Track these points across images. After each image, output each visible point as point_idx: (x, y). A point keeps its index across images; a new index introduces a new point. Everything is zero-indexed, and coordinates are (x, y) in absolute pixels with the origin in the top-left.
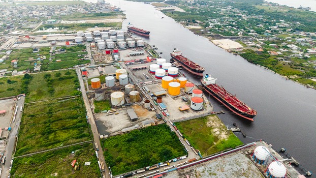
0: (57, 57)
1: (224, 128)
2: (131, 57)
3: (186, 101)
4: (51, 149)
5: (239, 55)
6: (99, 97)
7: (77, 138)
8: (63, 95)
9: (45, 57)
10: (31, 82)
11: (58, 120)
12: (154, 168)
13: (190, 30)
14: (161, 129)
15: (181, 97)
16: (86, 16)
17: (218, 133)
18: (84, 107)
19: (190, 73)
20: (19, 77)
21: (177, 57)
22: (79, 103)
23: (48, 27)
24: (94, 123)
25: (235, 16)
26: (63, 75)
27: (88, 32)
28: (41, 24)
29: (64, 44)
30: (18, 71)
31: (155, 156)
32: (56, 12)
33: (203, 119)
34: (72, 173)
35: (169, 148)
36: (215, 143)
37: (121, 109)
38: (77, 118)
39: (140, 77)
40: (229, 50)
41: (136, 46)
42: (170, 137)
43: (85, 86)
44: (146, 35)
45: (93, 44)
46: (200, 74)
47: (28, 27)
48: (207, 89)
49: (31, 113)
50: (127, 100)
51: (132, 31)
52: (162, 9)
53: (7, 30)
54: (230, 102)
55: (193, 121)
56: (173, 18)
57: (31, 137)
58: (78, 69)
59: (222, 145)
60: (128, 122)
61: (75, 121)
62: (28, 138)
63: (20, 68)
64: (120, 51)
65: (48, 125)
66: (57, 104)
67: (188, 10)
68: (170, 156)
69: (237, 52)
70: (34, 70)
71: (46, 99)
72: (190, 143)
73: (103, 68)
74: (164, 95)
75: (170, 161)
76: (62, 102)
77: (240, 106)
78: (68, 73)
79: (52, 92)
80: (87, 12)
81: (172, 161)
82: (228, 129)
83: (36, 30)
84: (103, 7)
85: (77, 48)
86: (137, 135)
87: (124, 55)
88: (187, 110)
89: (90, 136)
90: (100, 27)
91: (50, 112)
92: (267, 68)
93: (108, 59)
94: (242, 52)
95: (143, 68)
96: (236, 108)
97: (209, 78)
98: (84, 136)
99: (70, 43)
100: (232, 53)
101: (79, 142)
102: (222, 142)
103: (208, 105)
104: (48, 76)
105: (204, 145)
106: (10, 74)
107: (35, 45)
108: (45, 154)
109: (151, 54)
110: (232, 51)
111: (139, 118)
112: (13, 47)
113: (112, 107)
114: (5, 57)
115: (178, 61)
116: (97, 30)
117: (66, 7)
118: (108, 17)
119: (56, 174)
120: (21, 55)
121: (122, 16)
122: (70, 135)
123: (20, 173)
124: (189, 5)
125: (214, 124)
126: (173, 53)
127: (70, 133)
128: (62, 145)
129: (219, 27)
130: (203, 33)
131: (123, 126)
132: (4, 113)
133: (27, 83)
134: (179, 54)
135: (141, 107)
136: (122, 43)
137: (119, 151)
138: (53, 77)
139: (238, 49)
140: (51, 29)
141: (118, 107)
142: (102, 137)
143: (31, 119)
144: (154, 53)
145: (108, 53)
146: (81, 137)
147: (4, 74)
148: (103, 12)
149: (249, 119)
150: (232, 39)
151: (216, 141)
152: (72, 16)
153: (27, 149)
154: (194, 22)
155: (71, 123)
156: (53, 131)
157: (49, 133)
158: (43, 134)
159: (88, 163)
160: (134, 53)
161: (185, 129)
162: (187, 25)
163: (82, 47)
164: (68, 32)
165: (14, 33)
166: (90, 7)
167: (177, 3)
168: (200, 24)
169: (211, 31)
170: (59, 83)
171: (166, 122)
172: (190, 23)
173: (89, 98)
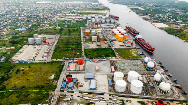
0: (74, 24)
2: (106, 27)
4: (66, 49)
6: (88, 37)
7: (76, 47)
9: (69, 23)
10: (63, 31)
11: (71, 42)
12: (101, 58)
13: (142, 18)
14: (109, 49)
15: (123, 42)
17: (133, 54)
18: (81, 40)
20: (59, 29)
21: (128, 27)
22: (79, 39)
23: (72, 13)
24: (83, 44)
25: (174, 13)
26: (75, 30)
27: (89, 16)
28: (70, 12)
29: (78, 19)
30: (58, 27)
31: (103, 55)
32: (77, 7)
33: (129, 49)
35: (109, 54)
37: (95, 42)
38: (77, 43)
39: (107, 34)
40: (159, 28)
41: (110, 22)
42: (111, 51)
43: (83, 34)
44: (117, 18)
45: (90, 20)
47: (64, 13)
48: (137, 40)
49: (62, 39)
50: (98, 39)
51: (111, 16)
52: (131, 8)
53: (56, 13)
54: (144, 45)
55: (124, 49)
56: (135, 12)
58: (82, 28)
60: (96, 46)
62: (60, 45)
64: (101, 24)
65: (67, 43)
66: (71, 38)
67: (146, 9)
68: (108, 56)
69: (163, 29)
70: (65, 27)
71: (67, 36)
72: (118, 54)
73: (92, 29)
74: (115, 40)
75: (108, 58)
77: (149, 46)
78: (77, 29)
79: (70, 34)
80: (91, 8)
82: (139, 53)
83: (67, 14)
84: (100, 6)
85: (83, 21)
87: (103, 25)
88: (123, 46)
89: (81, 47)
90: (96, 14)
91: (68, 40)
93: (96, 26)
94: (167, 29)
95: (110, 31)
96: (146, 47)
99: (80, 19)
100: (161, 29)
102: (133, 56)
103: (134, 45)
104: (69, 29)
105: (125, 56)
106: (56, 28)
107: (66, 19)
109: (116, 26)
111: (101, 45)
112: (57, 19)
113: (92, 41)
114: (54, 22)
117: (82, 5)
118: (101, 10)
119: (67, 55)
120: (60, 22)
121: (108, 10)
122: (74, 46)
123: (56, 53)
124: (149, 6)
125: (133, 51)
128: (71, 49)
129: (161, 17)
130: (149, 20)
132: (53, 38)
133: (61, 31)
135: (103, 43)
136: (103, 21)
137: (90, 53)
138: (71, 30)
139: (164, 27)
142: (85, 48)
143: (61, 41)
144: (118, 26)
145: (96, 24)
146: (78, 47)
147: (53, 27)
148: (99, 8)
149: (151, 52)
150: (164, 23)
151: (130, 56)
152: (84, 9)
153: (59, 48)
154: (147, 14)
155: (75, 43)
157: (67, 45)
158: (65, 45)
159: (78, 54)
160: (108, 25)
161: (119, 51)
162: (142, 16)
163: (85, 21)
164: (81, 15)
165: (58, 14)
166: (93, 6)
167: (142, 5)
168: (149, 16)
169: (154, 19)
170: (73, 32)
171: (112, 48)
172: (144, 15)
173: (84, 38)
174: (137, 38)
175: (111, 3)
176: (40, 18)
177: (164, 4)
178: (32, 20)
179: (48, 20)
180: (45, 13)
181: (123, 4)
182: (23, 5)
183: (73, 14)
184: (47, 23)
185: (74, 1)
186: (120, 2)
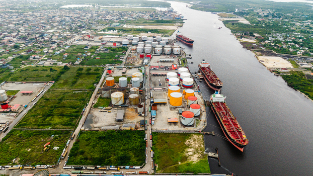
0: (99, 55)
1: (201, 150)
2: (160, 63)
3: (181, 114)
4: (41, 128)
5: (281, 76)
7: (64, 125)
8: (80, 87)
9: (89, 54)
10: (66, 73)
11: (62, 107)
12: (103, 169)
13: (241, 43)
14: (137, 135)
15: (179, 109)
16: (147, 22)
17: (190, 153)
18: (88, 101)
20: (61, 67)
21: (203, 68)
22: (87, 96)
23: (110, 29)
24: (86, 115)
25: (308, 32)
26: (92, 71)
28: (107, 26)
29: (112, 44)
30: (63, 62)
31: (113, 158)
32: (125, 17)
33: (187, 135)
34: (40, 152)
35: (131, 154)
36: (180, 163)
37: (116, 108)
38: (76, 109)
39: (154, 83)
40: (272, 69)
41: (172, 53)
42: (139, 144)
43: (103, 83)
44: (189, 44)
45: (135, 47)
47: (96, 28)
49: (48, 97)
51: (179, 39)
53: (79, 30)
54: (225, 125)
55: (174, 135)
56: (231, 29)
57: (34, 116)
58: (107, 68)
59: (186, 167)
60: (113, 122)
61: (74, 110)
62: (32, 116)
63: (67, 61)
64: (153, 57)
65: (52, 109)
66: (71, 94)
67: (254, 23)
68: (124, 162)
69: (279, 73)
70: (75, 63)
71: (66, 89)
72: (153, 155)
73: (128, 70)
74: (164, 104)
75: (122, 167)
76: (75, 93)
77: (234, 131)
78: (97, 70)
79: (74, 83)
80: (151, 18)
81: (124, 168)
82: (205, 153)
83: (99, 32)
84: (168, 15)
85: (120, 49)
86: (111, 135)
87: (155, 61)
88: (175, 123)
89: (76, 125)
91: (61, 99)
92: (307, 96)
93: (138, 63)
94: (288, 73)
95: (163, 75)
96: (229, 133)
97: (218, 95)
98: (70, 124)
99: (117, 44)
100: (274, 73)
101: (64, 129)
102: (188, 164)
103: (202, 123)
104: (81, 69)
105: (167, 162)
106: (56, 64)
107: (90, 43)
108: (33, 131)
109: (180, 62)
110: (277, 72)
111: (126, 120)
112: (74, 43)
113: (110, 104)
114: (62, 50)
115: (202, 72)
117: (136, 13)
118: (168, 24)
119: (30, 149)
120: (74, 50)
121: (179, 24)
122: (61, 121)
123: (8, 141)
124: (260, 16)
125: (193, 144)
126: (201, 64)
128: (50, 128)
130: (253, 48)
131: (107, 124)
132: (31, 94)
133: (62, 73)
134: (206, 66)
135: (134, 110)
136: (158, 49)
137: (87, 145)
138: (83, 71)
139: (282, 69)
140: (112, 31)
141: (114, 106)
142: (83, 128)
143: (45, 102)
144: (184, 62)
145: (142, 56)
146: (68, 125)
147: (52, 63)
148: (164, 19)
150: (284, 57)
151: (182, 162)
152: (136, 21)
153: (25, 124)
154: (252, 35)
155: (69, 111)
157: (48, 116)
158: (43, 116)
159: (56, 148)
160: (164, 60)
161: (160, 141)
162: (241, 37)
163: (125, 49)
164: (123, 35)
165: (83, 32)
166: (156, 14)
167: (247, 14)
168: (257, 38)
169: (264, 46)
170: (84, 77)
171: (146, 130)
172: (246, 36)
173: (98, 94)
174: (214, 101)
175: (191, 8)
176: (42, 40)
177: (289, 13)
178: (24, 45)
179: (54, 46)
180: (61, 29)
181: (213, 12)
182: (33, 12)
183: (111, 32)
184: (48, 52)
185: (128, 5)
186: (208, 7)
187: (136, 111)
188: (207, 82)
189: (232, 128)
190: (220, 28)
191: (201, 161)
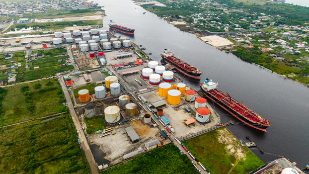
0: (34, 63)
1: (238, 143)
2: (119, 60)
3: (189, 112)
5: (231, 52)
6: (90, 113)
8: (46, 113)
9: (20, 64)
10: (6, 98)
11: (44, 148)
13: (175, 26)
15: (183, 107)
16: (62, 13)
17: (233, 151)
18: (74, 128)
19: (186, 77)
23: (20, 27)
24: (88, 148)
25: (216, 10)
26: (43, 87)
27: (67, 32)
28: (12, 23)
29: (41, 46)
32: (28, 10)
33: (212, 133)
36: (233, 165)
37: (117, 127)
38: (67, 143)
39: (132, 84)
40: (221, 48)
41: (122, 47)
42: (181, 161)
43: (72, 99)
44: (130, 33)
45: (74, 46)
46: (197, 78)
48: (210, 95)
49: (9, 141)
50: (123, 114)
51: (115, 29)
52: (142, 4)
54: (237, 111)
55: (202, 137)
56: (155, 13)
58: (61, 78)
59: (242, 167)
60: (129, 145)
61: (65, 147)
64: (105, 53)
65: (32, 155)
66: (40, 126)
69: (228, 50)
70: (9, 81)
71: (26, 120)
72: (205, 167)
73: (90, 75)
74: (164, 106)
76: (46, 123)
77: (249, 115)
78: (50, 84)
79: (32, 109)
83: (6, 32)
84: (79, 3)
85: (57, 51)
86: (143, 162)
87: (110, 58)
88: (193, 124)
90: (80, 25)
91: (33, 138)
92: (263, 67)
93: (94, 64)
94: (233, 49)
95: (134, 73)
96: (246, 118)
97: (210, 83)
98: (79, 168)
99: (48, 45)
100: (224, 51)
102: (241, 163)
103: (214, 115)
104: (25, 88)
105: (222, 169)
107: (8, 50)
109: (140, 55)
110: (223, 49)
111: (141, 137)
113: (107, 125)
115: (171, 63)
116: (76, 29)
117: (39, 3)
118: (88, 13)
121: (101, 13)
122: (60, 168)
125: (226, 139)
126: (165, 54)
127: (60, 165)
129: (204, 22)
130: (189, 30)
131: (124, 150)
134: (171, 55)
135: (140, 122)
136: (107, 44)
138: (32, 90)
139: (229, 46)
140: (24, 29)
141: (114, 125)
142: (100, 167)
143: (9, 149)
144: (143, 55)
145: (92, 56)
146: (76, 170)
148: (80, 8)
149: (262, 130)
150: (219, 35)
151: (234, 163)
152: (47, 13)
154: (178, 17)
155: (59, 150)
156: (40, 165)
157: (35, 167)
158: (27, 170)
160: (121, 55)
161: (196, 148)
162: (171, 20)
164: (44, 32)
166: (65, 3)
168: (184, 20)
169: (196, 27)
170: (40, 97)
171: (173, 141)
172: (174, 19)
173: (79, 115)
187: (143, 123)
188: (182, 72)
189: (246, 113)
190: (144, 13)
191: (247, 154)
